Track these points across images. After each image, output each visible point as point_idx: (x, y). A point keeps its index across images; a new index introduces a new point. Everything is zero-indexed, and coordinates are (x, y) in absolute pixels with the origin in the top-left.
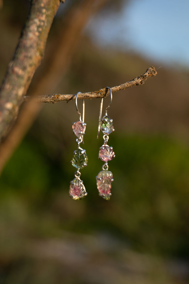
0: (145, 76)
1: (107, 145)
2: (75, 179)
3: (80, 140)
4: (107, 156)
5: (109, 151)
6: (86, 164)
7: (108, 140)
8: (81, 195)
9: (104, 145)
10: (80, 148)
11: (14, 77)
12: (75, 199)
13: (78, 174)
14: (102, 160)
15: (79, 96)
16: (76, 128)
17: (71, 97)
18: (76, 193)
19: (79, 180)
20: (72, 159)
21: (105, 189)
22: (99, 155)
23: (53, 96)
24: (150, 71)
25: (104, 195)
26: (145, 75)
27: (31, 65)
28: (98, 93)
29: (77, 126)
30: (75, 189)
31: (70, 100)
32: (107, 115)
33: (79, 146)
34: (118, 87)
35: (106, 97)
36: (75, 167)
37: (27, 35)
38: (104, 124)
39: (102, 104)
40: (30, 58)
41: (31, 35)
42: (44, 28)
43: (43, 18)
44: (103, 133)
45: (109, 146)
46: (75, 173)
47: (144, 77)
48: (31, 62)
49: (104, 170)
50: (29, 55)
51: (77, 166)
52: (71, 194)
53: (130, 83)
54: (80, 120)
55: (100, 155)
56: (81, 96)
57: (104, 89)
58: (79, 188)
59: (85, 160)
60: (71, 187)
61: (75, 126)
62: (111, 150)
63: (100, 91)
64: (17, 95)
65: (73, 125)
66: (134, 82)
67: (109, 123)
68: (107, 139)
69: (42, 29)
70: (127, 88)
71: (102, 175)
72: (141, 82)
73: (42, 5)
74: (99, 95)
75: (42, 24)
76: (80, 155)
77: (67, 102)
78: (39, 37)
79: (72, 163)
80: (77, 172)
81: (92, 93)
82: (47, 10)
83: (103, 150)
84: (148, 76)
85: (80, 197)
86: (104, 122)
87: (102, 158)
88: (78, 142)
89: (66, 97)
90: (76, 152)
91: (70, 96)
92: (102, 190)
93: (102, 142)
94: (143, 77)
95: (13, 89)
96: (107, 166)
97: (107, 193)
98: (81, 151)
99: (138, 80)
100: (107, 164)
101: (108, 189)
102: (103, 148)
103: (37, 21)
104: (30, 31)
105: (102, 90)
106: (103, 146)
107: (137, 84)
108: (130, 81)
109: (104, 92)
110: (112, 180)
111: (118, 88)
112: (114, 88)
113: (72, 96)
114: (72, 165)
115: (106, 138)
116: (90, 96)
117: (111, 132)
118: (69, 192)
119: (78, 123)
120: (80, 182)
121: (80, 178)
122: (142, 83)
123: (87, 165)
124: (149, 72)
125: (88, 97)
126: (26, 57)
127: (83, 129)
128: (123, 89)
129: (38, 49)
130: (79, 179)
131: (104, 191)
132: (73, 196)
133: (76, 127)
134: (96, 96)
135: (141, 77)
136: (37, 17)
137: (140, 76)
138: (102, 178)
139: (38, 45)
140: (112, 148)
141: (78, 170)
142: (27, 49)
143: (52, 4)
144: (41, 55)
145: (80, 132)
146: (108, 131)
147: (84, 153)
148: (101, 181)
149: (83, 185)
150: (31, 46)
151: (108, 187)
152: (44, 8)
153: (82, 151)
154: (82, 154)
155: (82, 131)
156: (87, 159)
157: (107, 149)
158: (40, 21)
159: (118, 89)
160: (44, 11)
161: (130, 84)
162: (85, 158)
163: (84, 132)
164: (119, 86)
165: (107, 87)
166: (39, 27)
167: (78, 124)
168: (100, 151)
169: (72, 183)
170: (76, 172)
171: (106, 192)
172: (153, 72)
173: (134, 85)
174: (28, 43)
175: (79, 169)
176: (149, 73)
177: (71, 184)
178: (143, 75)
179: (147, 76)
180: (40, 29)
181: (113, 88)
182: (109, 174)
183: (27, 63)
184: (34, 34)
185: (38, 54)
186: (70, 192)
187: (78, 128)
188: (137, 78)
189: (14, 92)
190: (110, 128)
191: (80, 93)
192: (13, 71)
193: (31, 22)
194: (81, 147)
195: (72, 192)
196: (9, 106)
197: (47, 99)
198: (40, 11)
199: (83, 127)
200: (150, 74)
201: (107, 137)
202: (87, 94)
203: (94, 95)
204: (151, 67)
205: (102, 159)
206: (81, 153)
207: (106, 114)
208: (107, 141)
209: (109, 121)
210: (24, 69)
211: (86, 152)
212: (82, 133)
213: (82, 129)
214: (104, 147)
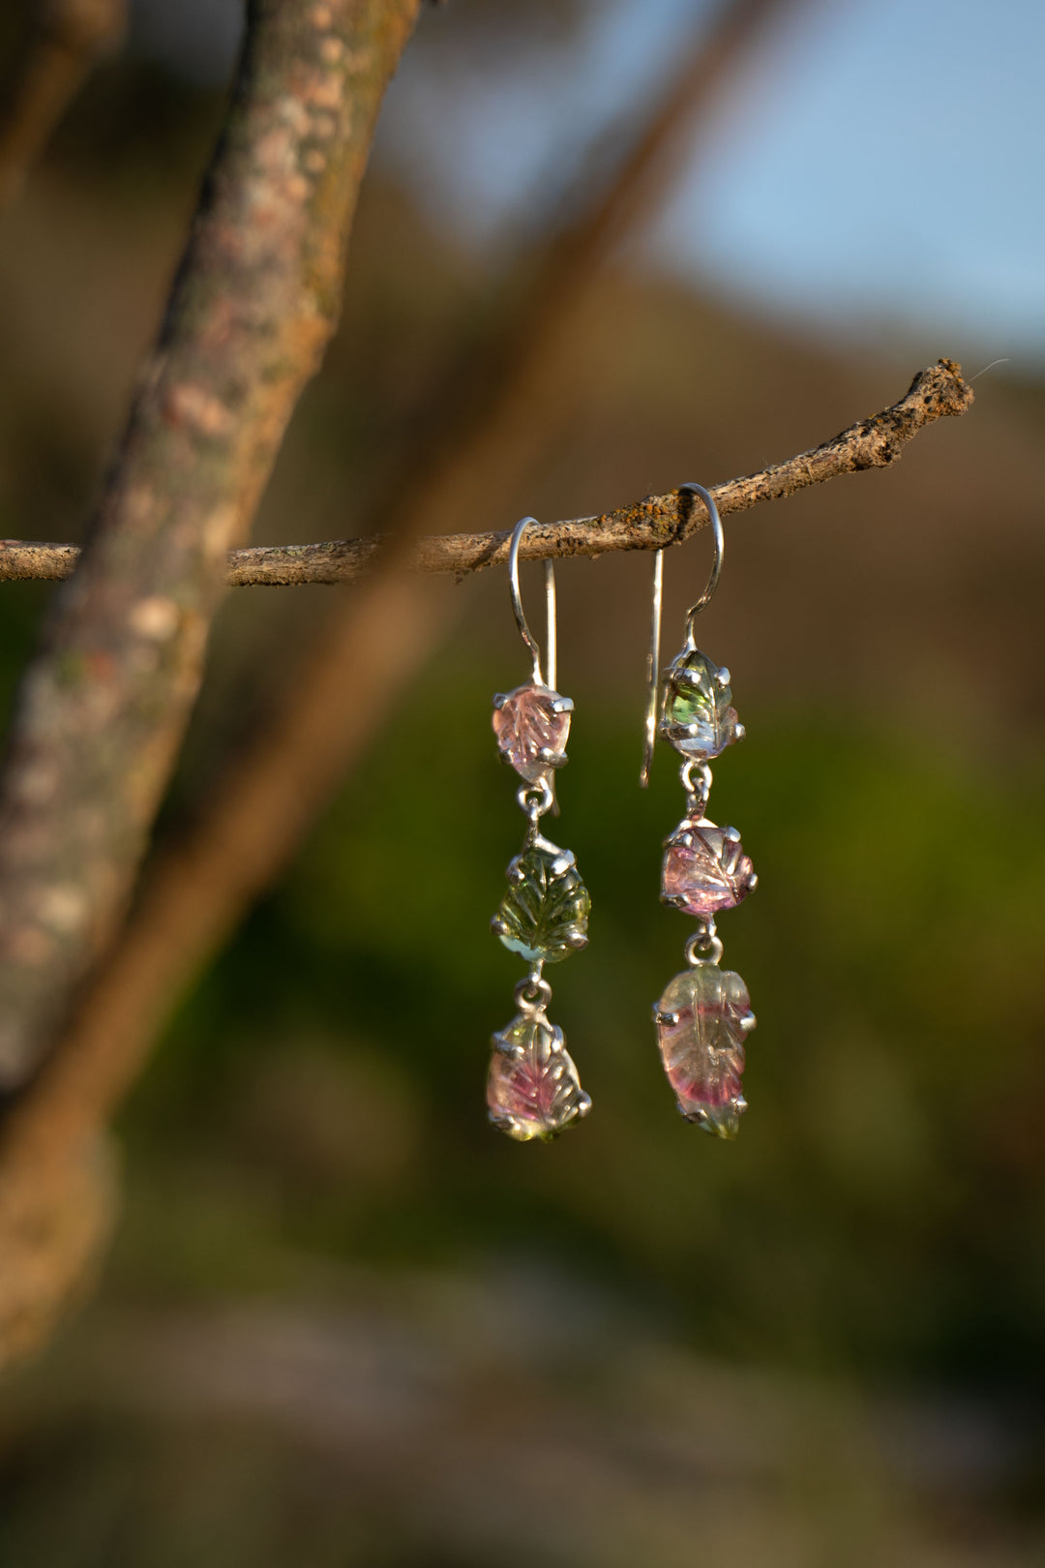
0: (908, 416)
1: (704, 823)
2: (519, 1021)
3: (541, 797)
4: (709, 882)
5: (719, 854)
6: (581, 934)
7: (711, 790)
8: (557, 1112)
9: (690, 819)
10: (540, 842)
11: (174, 449)
12: (525, 1134)
13: (535, 992)
14: (684, 909)
15: (526, 545)
16: (516, 725)
17: (480, 548)
18: (525, 1101)
19: (540, 1025)
20: (499, 911)
21: (703, 1075)
22: (666, 880)
23: (373, 546)
24: (935, 386)
25: (703, 1112)
26: (904, 408)
27: (269, 376)
28: (639, 520)
29: (521, 719)
30: (519, 1081)
31: (475, 564)
32: (693, 648)
33: (535, 829)
34: (753, 485)
35: (679, 543)
36: (518, 954)
37: (238, 195)
38: (685, 697)
39: (658, 583)
40: (267, 330)
41: (262, 196)
42: (339, 152)
43: (331, 92)
44: (676, 751)
45: (716, 827)
46: (518, 985)
47: (898, 421)
48: (269, 354)
49: (695, 967)
50: (260, 311)
51: (532, 948)
52: (500, 1109)
53: (819, 461)
54: (532, 680)
55: (669, 878)
56: (538, 542)
57: (671, 497)
58: (546, 1071)
59: (578, 907)
60: (495, 1067)
61: (508, 715)
62: (729, 848)
63: (650, 506)
64: (196, 553)
65: (493, 709)
66: (844, 453)
67: (711, 691)
68: (703, 784)
69: (329, 161)
70: (801, 485)
71: (684, 996)
72: (886, 453)
73: (322, 17)
74: (645, 530)
75: (326, 128)
76: (543, 881)
77: (459, 580)
78: (311, 206)
79: (497, 931)
80: (531, 983)
81: (599, 522)
82: (352, 43)
83: (687, 849)
84: (925, 417)
85: (549, 1125)
86: (681, 687)
87: (686, 899)
88: (531, 809)
89: (452, 552)
90: (522, 867)
91: (473, 542)
92: (686, 1081)
93: (676, 803)
94: (893, 419)
95: (172, 518)
96: (716, 941)
97: (716, 1099)
98: (551, 863)
99: (868, 439)
100: (713, 930)
101: (721, 1077)
102: (688, 840)
103: (292, 110)
104: (259, 173)
105: (658, 500)
106: (686, 824)
107: (861, 465)
108: (822, 447)
109: (670, 515)
110: (747, 1022)
111: (752, 487)
112: (726, 492)
113: (487, 542)
114: (500, 942)
115: (698, 779)
116: (590, 542)
117: (726, 744)
118: (489, 1096)
119: (524, 700)
120: (547, 1040)
121: (546, 1012)
122: (888, 458)
123: (586, 939)
124: (928, 393)
125: (580, 543)
126: (242, 326)
127: (555, 732)
128: (779, 496)
129: (310, 279)
130: (541, 1019)
131: (698, 1090)
132: (512, 1120)
133: (514, 722)
134: (625, 537)
135: (886, 422)
136: (296, 87)
137: (878, 416)
138: (686, 1014)
139: (306, 251)
140: (735, 838)
141: (537, 967)
142: (243, 279)
143: (375, 13)
144: (325, 311)
145: (540, 749)
146: (708, 739)
147: (569, 871)
148: (677, 1030)
149: (565, 1053)
150: (269, 263)
151: (722, 1068)
152: (334, 31)
153: (553, 858)
154: (555, 876)
155: (551, 743)
156: (586, 905)
157: (707, 845)
158: (312, 109)
159: (753, 496)
160: (333, 50)
161: (823, 464)
162: (575, 897)
163: (561, 751)
164: (758, 479)
165: (687, 485)
166: (307, 145)
167: (526, 704)
168: (668, 859)
169: (501, 1042)
170: (524, 981)
171: (710, 1092)
172: (954, 393)
173: (841, 469)
174: (250, 242)
175: (540, 963)
176: (927, 400)
177: (498, 1050)
178: (891, 410)
179: (918, 417)
180: (317, 161)
181: (724, 489)
182: (726, 985)
183: (247, 362)
184: (283, 191)
185: (309, 307)
186: (496, 1099)
187: (525, 727)
188: (860, 431)
189: (180, 539)
190: (721, 719)
191: (532, 524)
192: (168, 412)
193: (258, 119)
194: (548, 837)
195: (502, 1097)
196: (154, 618)
197: (339, 561)
198: (307, 50)
199: (556, 723)
200: (933, 403)
201: (701, 775)
202: (571, 527)
203: (614, 534)
204: (940, 361)
205: (685, 904)
206: (550, 872)
207: (691, 643)
208: (706, 796)
209: (710, 680)
210: (233, 395)
211: (577, 864)
212: (554, 756)
213: (550, 733)
214: (689, 831)
